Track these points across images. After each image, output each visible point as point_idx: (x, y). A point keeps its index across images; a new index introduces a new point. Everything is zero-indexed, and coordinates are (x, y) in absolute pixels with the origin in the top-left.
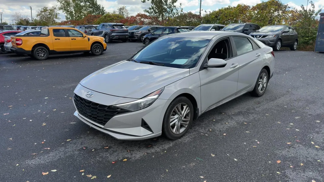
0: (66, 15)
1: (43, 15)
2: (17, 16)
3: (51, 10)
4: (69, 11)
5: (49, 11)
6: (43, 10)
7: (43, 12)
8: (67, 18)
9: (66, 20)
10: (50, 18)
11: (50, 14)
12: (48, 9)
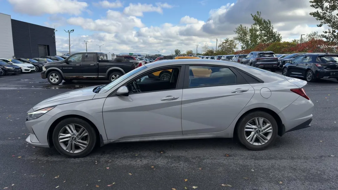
0: (242, 44)
1: (224, 46)
2: (205, 47)
3: (231, 41)
4: (245, 41)
5: (230, 42)
6: (225, 41)
7: (225, 43)
8: (243, 48)
9: (241, 50)
10: (230, 48)
11: (230, 44)
12: (229, 40)
